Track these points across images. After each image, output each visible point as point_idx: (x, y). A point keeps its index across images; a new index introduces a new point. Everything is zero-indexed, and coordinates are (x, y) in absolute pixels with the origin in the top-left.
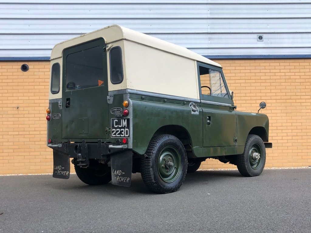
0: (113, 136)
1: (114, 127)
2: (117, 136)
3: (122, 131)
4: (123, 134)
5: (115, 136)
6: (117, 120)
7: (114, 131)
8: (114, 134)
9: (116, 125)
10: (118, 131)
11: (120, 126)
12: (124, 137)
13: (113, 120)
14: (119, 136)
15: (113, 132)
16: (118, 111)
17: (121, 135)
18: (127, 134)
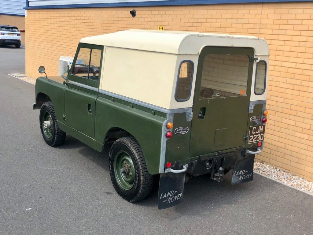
0: (250, 142)
1: (251, 134)
2: (254, 141)
3: (259, 136)
4: (258, 139)
5: (252, 141)
6: (255, 128)
7: (252, 137)
8: (251, 141)
9: (254, 132)
10: (255, 137)
11: (257, 132)
12: (260, 141)
13: (252, 128)
14: (255, 141)
15: (250, 138)
16: (257, 119)
17: (257, 140)
18: (262, 138)
